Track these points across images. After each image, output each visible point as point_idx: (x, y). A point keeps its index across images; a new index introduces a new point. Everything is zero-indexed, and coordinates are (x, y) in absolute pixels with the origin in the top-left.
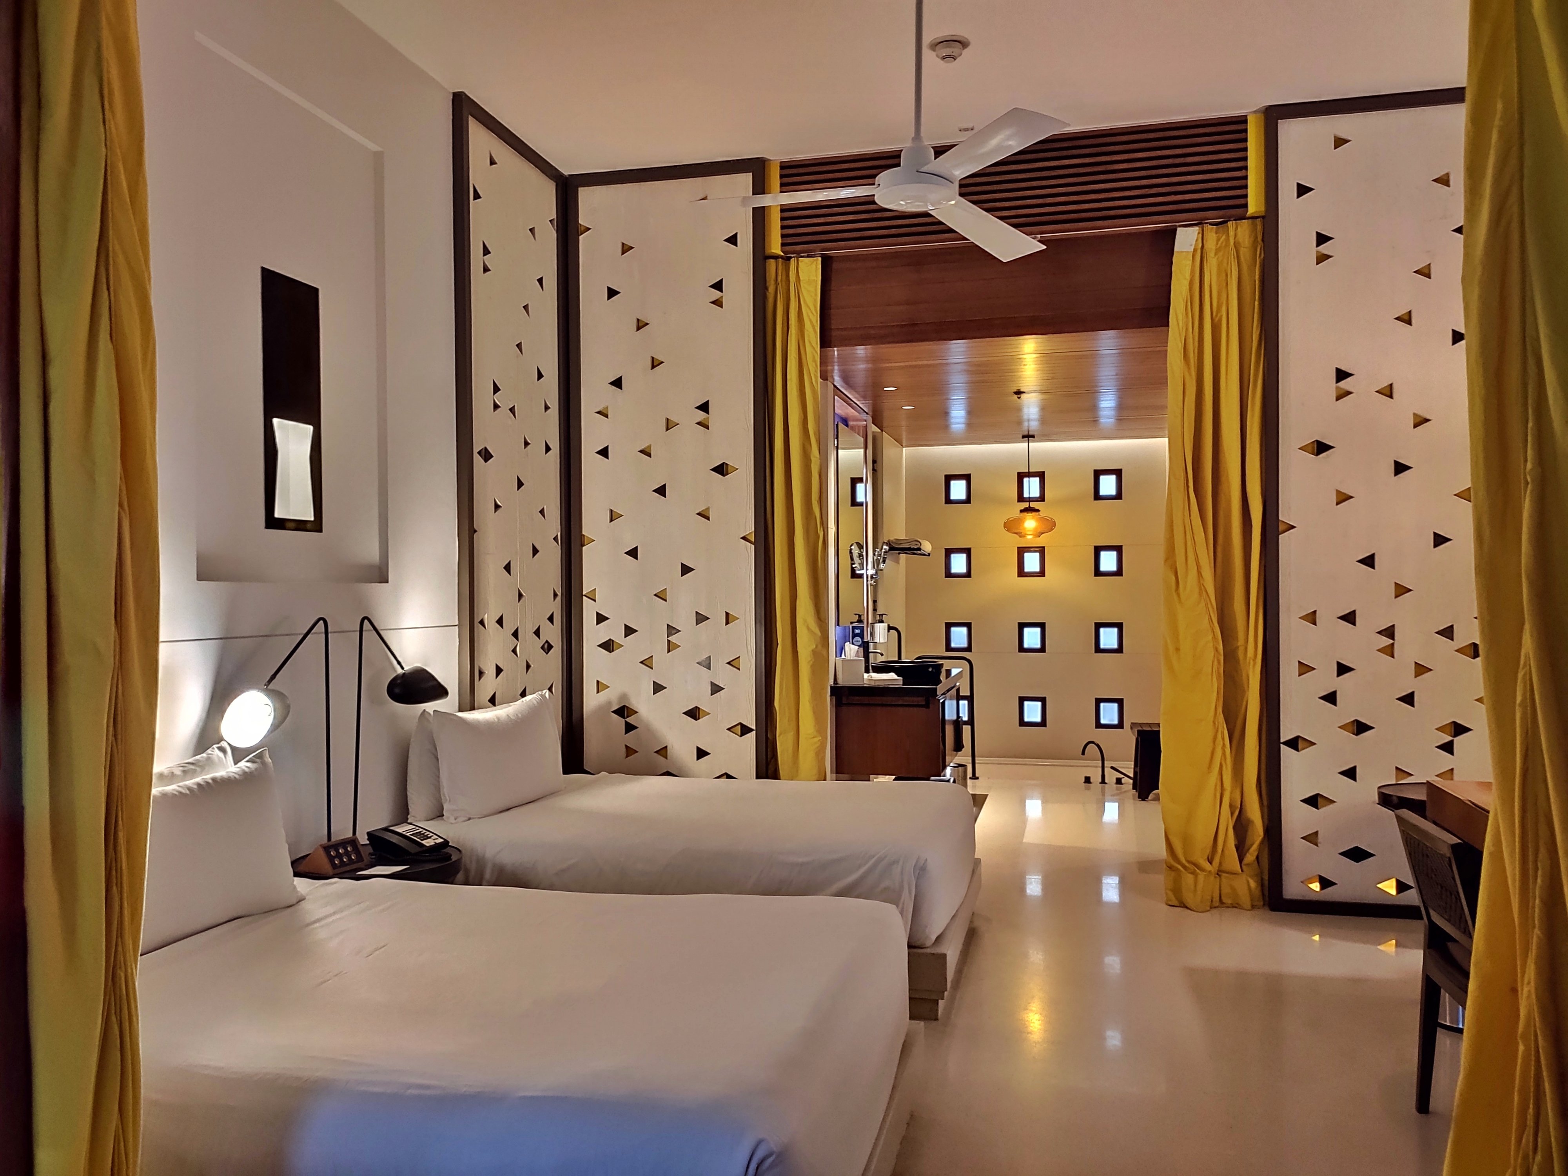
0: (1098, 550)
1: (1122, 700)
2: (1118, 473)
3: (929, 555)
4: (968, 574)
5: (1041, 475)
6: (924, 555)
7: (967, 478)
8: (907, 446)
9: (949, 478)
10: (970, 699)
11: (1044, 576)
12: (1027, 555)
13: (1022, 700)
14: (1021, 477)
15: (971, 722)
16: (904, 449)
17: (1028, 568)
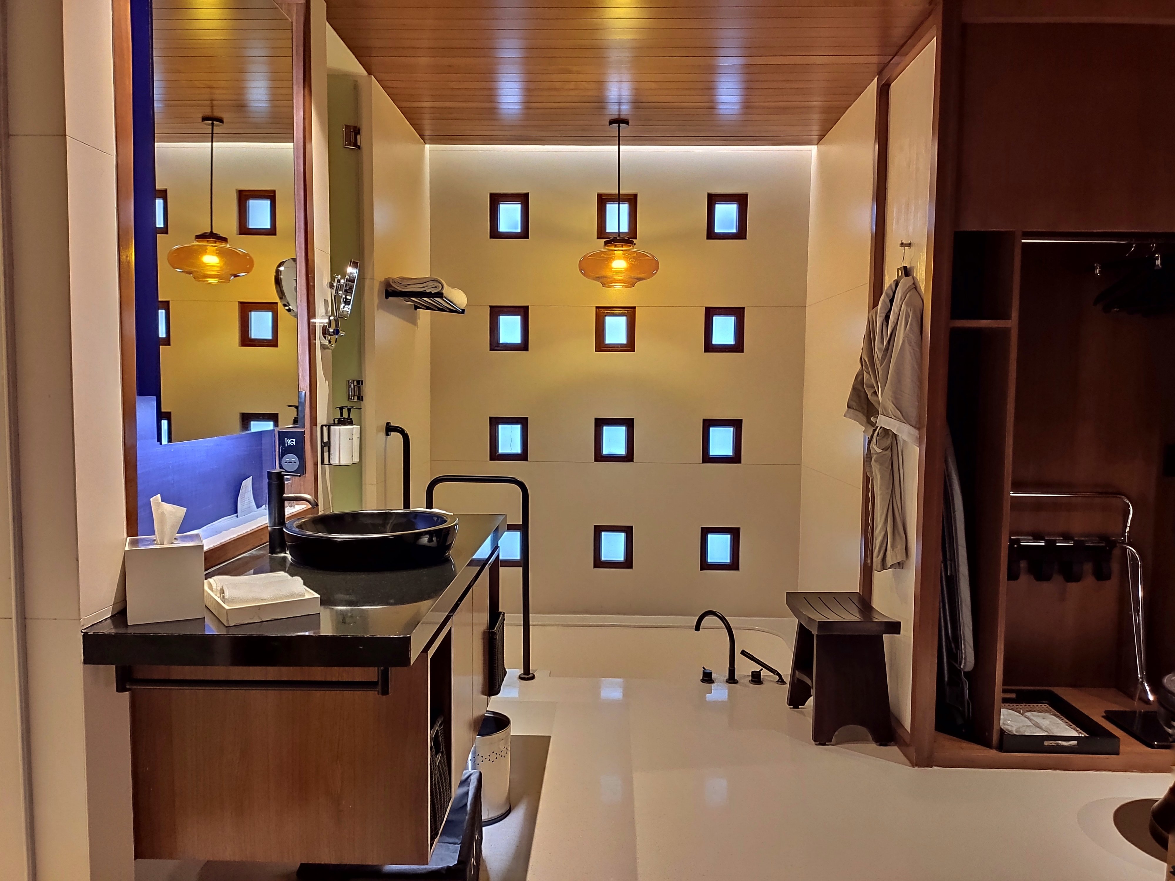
0: (710, 313)
1: (738, 530)
2: (741, 200)
3: (463, 311)
4: (524, 346)
5: (632, 200)
6: (456, 312)
7: (523, 199)
8: (433, 142)
9: (496, 200)
10: (524, 529)
11: (633, 350)
12: (609, 320)
13: (598, 530)
14: (603, 200)
15: (524, 563)
16: (427, 146)
17: (610, 339)
